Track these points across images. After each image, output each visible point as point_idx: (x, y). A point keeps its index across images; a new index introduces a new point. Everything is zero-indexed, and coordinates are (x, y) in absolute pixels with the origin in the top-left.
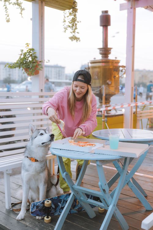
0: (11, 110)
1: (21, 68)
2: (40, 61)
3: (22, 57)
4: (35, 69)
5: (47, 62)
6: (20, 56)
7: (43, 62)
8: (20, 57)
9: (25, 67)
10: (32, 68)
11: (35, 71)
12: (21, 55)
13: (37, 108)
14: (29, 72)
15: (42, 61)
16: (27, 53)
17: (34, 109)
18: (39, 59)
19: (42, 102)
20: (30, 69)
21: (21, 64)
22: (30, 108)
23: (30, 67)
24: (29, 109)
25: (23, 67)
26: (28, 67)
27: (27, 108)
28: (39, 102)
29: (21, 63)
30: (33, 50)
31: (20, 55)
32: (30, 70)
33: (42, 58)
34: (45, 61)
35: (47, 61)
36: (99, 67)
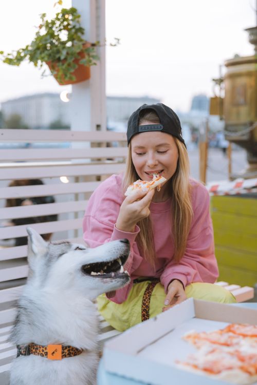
0: (44, 180)
1: (39, 62)
2: (94, 41)
3: (43, 32)
4: (76, 61)
5: (111, 45)
6: (37, 30)
7: (101, 43)
8: (38, 33)
9: (46, 59)
10: (65, 59)
11: (77, 66)
12: (41, 27)
13: (87, 178)
14: (58, 71)
15: (98, 42)
16: (58, 23)
17: (77, 179)
18: (89, 37)
19: (99, 160)
20: (61, 64)
21: (39, 52)
22: (68, 177)
23: (62, 58)
24: (64, 180)
25: (42, 59)
26: (57, 56)
27: (59, 177)
28: (93, 160)
29: (38, 48)
30: (73, 11)
31: (36, 27)
32: (63, 65)
33: (98, 36)
34: (108, 43)
35: (114, 42)
36: (249, 74)
